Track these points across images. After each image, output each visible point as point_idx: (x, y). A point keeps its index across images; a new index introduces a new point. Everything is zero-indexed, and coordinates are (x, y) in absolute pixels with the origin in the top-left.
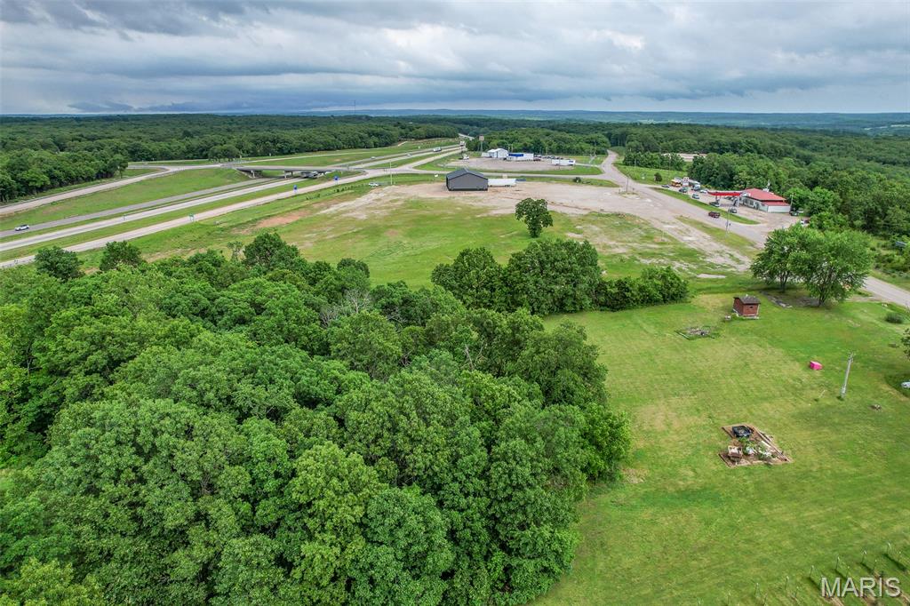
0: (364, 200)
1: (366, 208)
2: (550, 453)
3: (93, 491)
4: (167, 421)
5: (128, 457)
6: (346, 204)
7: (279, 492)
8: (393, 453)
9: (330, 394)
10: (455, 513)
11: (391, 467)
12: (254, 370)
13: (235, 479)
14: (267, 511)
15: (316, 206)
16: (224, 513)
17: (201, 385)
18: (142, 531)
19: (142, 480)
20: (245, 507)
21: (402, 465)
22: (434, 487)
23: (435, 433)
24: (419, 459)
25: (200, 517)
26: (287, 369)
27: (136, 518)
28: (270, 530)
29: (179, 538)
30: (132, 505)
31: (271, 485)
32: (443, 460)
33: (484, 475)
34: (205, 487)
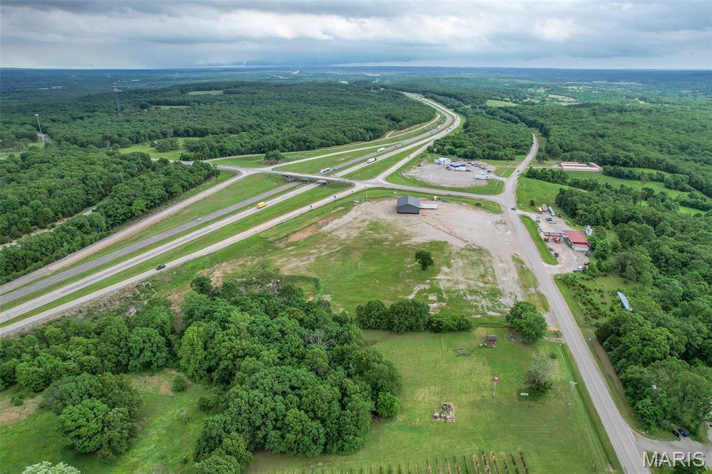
0: (348, 218)
1: (348, 226)
2: (358, 415)
3: (240, 414)
4: (256, 398)
5: (248, 407)
6: (336, 221)
7: (283, 419)
8: (313, 411)
9: (300, 385)
10: (328, 429)
11: (311, 414)
12: (279, 377)
13: (272, 415)
14: (279, 424)
15: (320, 222)
16: (269, 423)
17: (265, 385)
18: (250, 425)
19: (251, 413)
20: (274, 423)
21: (315, 414)
22: (323, 421)
23: (325, 406)
24: (320, 414)
25: (264, 423)
26: (288, 378)
27: (249, 422)
28: (279, 429)
29: (259, 428)
30: (248, 419)
31: (280, 418)
32: (326, 414)
33: (338, 419)
34: (265, 416)
